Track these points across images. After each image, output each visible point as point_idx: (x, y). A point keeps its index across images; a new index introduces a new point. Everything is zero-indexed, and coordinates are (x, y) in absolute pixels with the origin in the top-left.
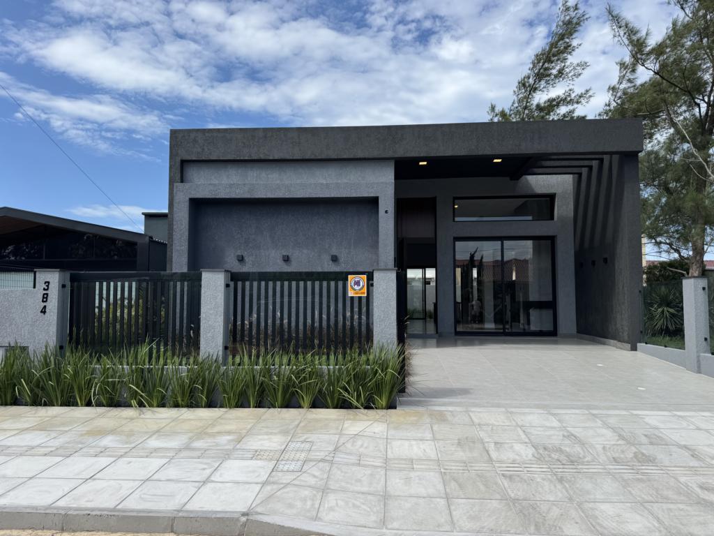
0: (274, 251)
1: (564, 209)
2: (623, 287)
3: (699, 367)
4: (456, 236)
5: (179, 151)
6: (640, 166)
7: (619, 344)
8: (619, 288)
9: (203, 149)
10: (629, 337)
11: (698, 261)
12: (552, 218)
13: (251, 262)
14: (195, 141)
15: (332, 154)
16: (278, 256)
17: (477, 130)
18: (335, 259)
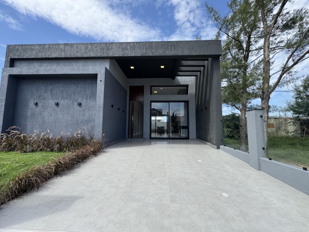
0: (52, 101)
1: (192, 90)
2: (213, 119)
4: (151, 100)
5: (10, 55)
7: (212, 145)
8: (211, 119)
9: (21, 54)
10: (216, 143)
11: (244, 109)
12: (187, 94)
13: (40, 106)
14: (18, 50)
15: (79, 55)
16: (54, 103)
17: (146, 45)
18: (80, 105)
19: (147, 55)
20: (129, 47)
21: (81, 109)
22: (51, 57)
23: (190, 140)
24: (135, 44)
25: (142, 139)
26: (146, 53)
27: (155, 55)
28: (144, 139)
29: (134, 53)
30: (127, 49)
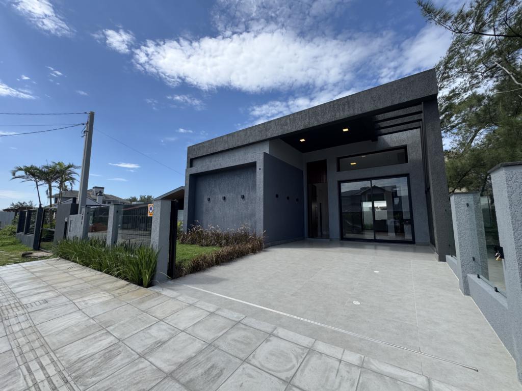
0: (220, 195)
3: (466, 288)
4: (339, 180)
5: (190, 155)
9: (196, 153)
10: (438, 249)
12: (407, 161)
13: (212, 201)
15: (240, 144)
16: (221, 198)
17: (309, 113)
18: (243, 197)
19: (311, 126)
20: (288, 121)
21: (244, 202)
22: (217, 151)
23: (417, 245)
24: (296, 116)
25: (328, 240)
26: (309, 123)
27: (321, 123)
28: (331, 240)
29: (294, 127)
30: (286, 125)
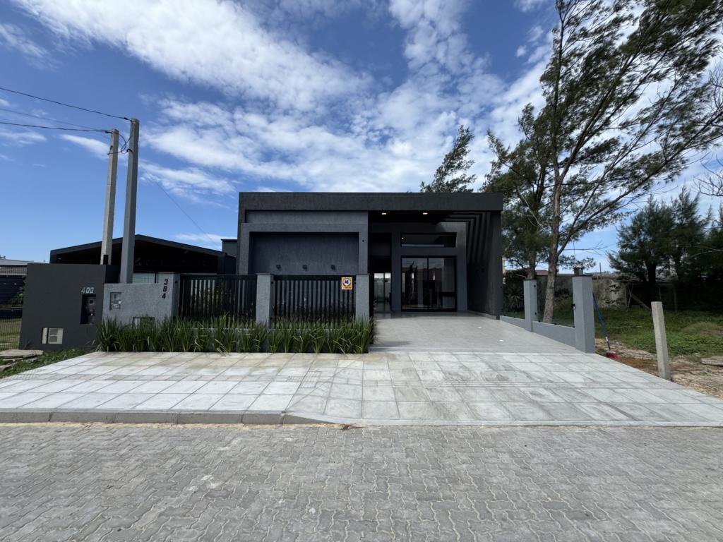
0: (298, 263)
1: (461, 241)
3: (532, 328)
4: (402, 255)
5: (244, 205)
6: (502, 218)
7: (490, 316)
9: (259, 204)
10: (495, 312)
11: (532, 271)
12: (455, 246)
13: (284, 269)
14: (254, 199)
16: (300, 266)
18: (334, 267)
19: (416, 209)
